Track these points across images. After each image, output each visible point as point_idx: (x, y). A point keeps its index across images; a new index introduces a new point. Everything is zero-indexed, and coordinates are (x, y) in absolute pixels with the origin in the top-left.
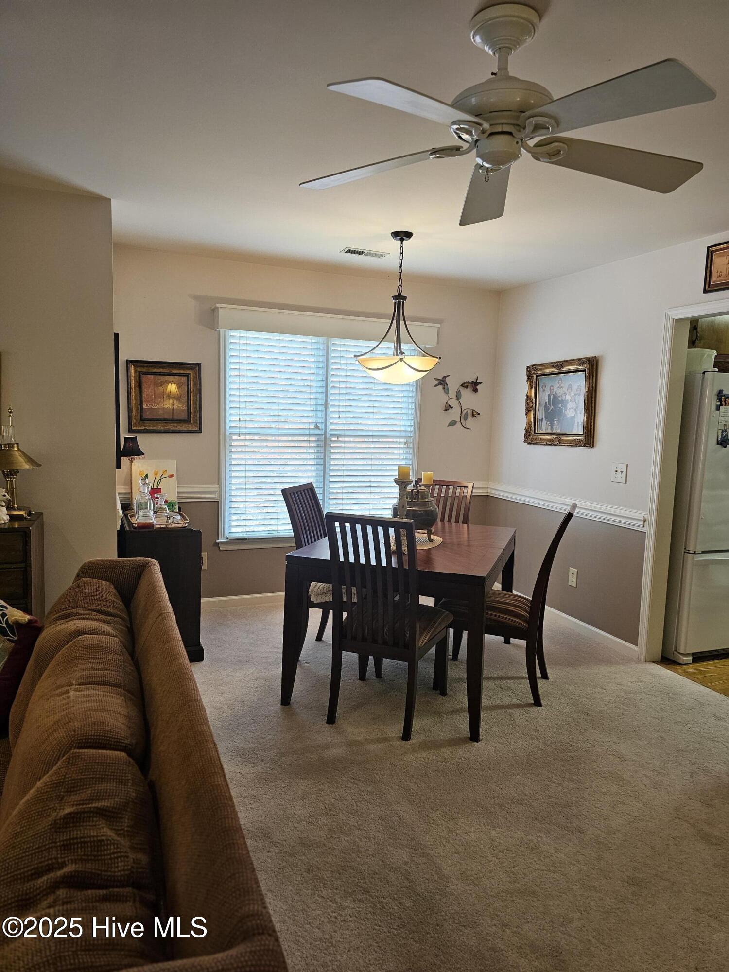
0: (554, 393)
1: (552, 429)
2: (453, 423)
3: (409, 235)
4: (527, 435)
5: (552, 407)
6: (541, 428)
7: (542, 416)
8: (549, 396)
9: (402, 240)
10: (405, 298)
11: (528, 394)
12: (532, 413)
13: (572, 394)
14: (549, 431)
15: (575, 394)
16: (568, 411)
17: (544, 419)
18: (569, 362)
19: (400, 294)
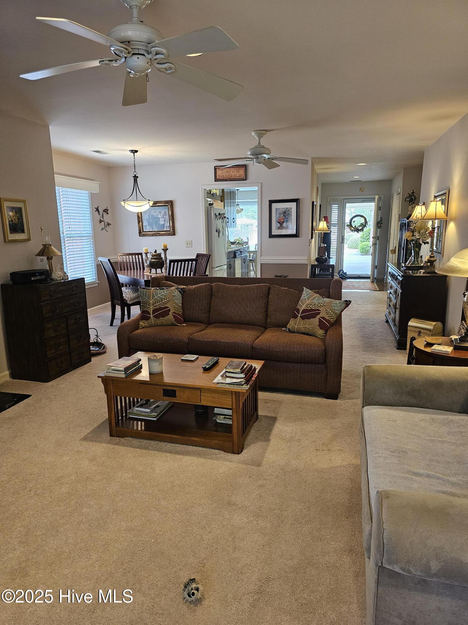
0: (152, 214)
1: (152, 229)
2: (102, 229)
3: (136, 151)
4: (140, 233)
5: (151, 220)
6: (146, 229)
7: (146, 223)
8: (149, 216)
9: (134, 153)
10: (137, 177)
11: (138, 215)
12: (141, 223)
13: (162, 215)
14: (151, 230)
15: (163, 215)
16: (160, 222)
17: (147, 226)
18: (160, 202)
19: (135, 175)
